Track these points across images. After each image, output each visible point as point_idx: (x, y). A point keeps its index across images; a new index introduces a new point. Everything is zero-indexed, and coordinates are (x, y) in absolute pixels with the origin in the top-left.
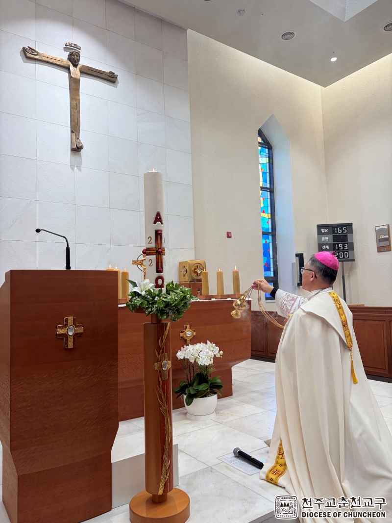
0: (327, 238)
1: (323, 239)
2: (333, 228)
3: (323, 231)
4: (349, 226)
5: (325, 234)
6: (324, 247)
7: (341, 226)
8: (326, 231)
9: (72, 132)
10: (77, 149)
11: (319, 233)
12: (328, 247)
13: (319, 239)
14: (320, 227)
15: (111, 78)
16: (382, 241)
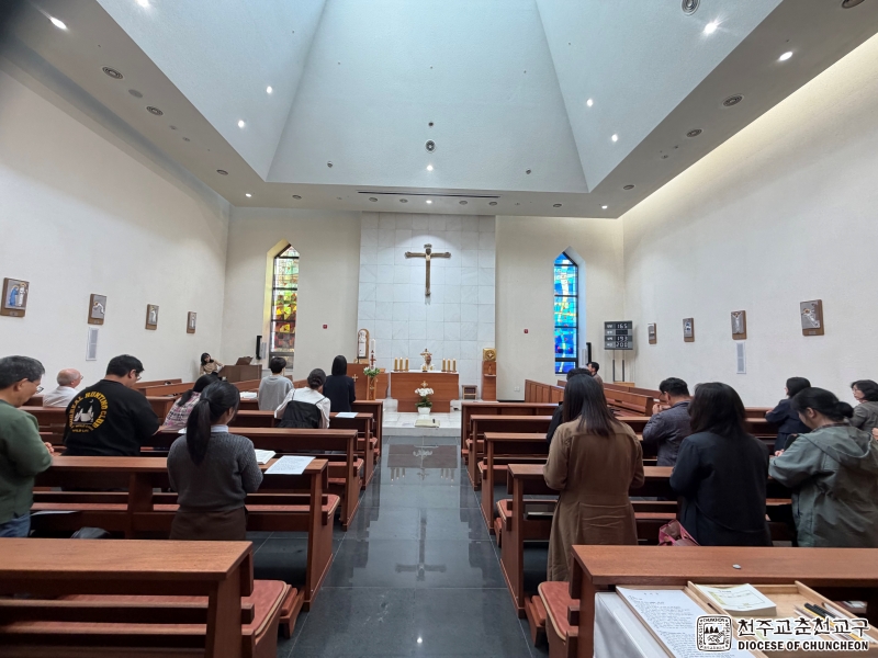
1: (609, 332)
2: (616, 324)
3: (608, 326)
4: (629, 324)
5: (610, 328)
7: (623, 323)
9: (426, 287)
10: (428, 295)
11: (606, 328)
12: (611, 338)
13: (606, 333)
14: (606, 324)
15: (447, 255)
16: (650, 335)
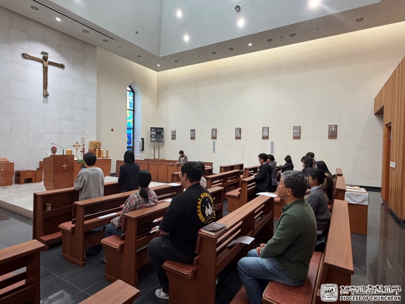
2: (156, 129)
4: (162, 129)
5: (153, 131)
6: (152, 136)
7: (160, 128)
9: (44, 88)
10: (46, 95)
13: (151, 133)
14: (151, 128)
15: (62, 66)
16: (173, 135)
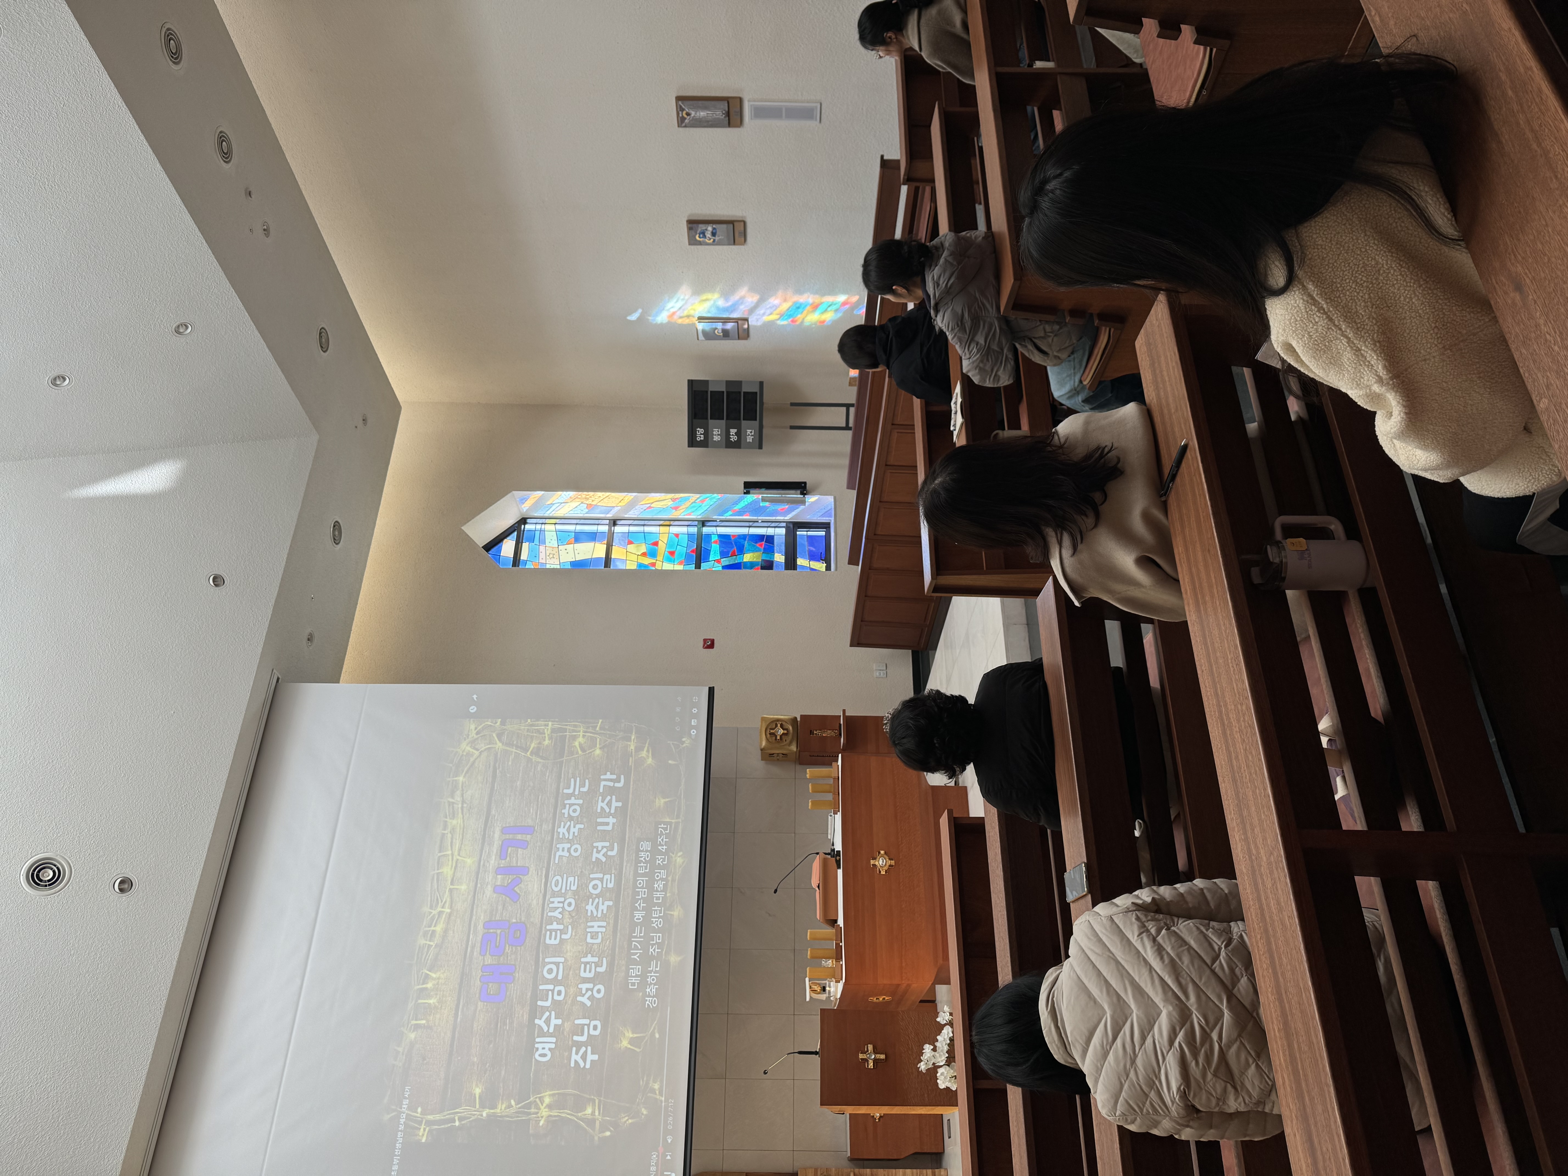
0: (716, 431)
1: (716, 438)
2: (695, 418)
3: (700, 437)
4: (694, 386)
5: (706, 434)
6: (734, 438)
7: (693, 402)
8: (700, 431)
11: (705, 444)
12: (733, 431)
13: (717, 445)
14: (692, 442)
